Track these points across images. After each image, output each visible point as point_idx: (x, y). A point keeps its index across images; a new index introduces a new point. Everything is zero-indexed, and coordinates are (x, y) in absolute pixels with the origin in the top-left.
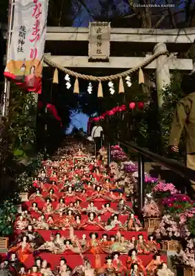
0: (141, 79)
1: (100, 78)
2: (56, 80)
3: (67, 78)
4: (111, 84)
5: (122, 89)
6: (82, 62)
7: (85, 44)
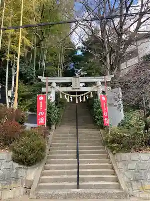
0: (92, 96)
1: (77, 96)
2: (61, 97)
3: (66, 96)
4: (81, 98)
5: (85, 100)
6: (70, 89)
7: (71, 83)
